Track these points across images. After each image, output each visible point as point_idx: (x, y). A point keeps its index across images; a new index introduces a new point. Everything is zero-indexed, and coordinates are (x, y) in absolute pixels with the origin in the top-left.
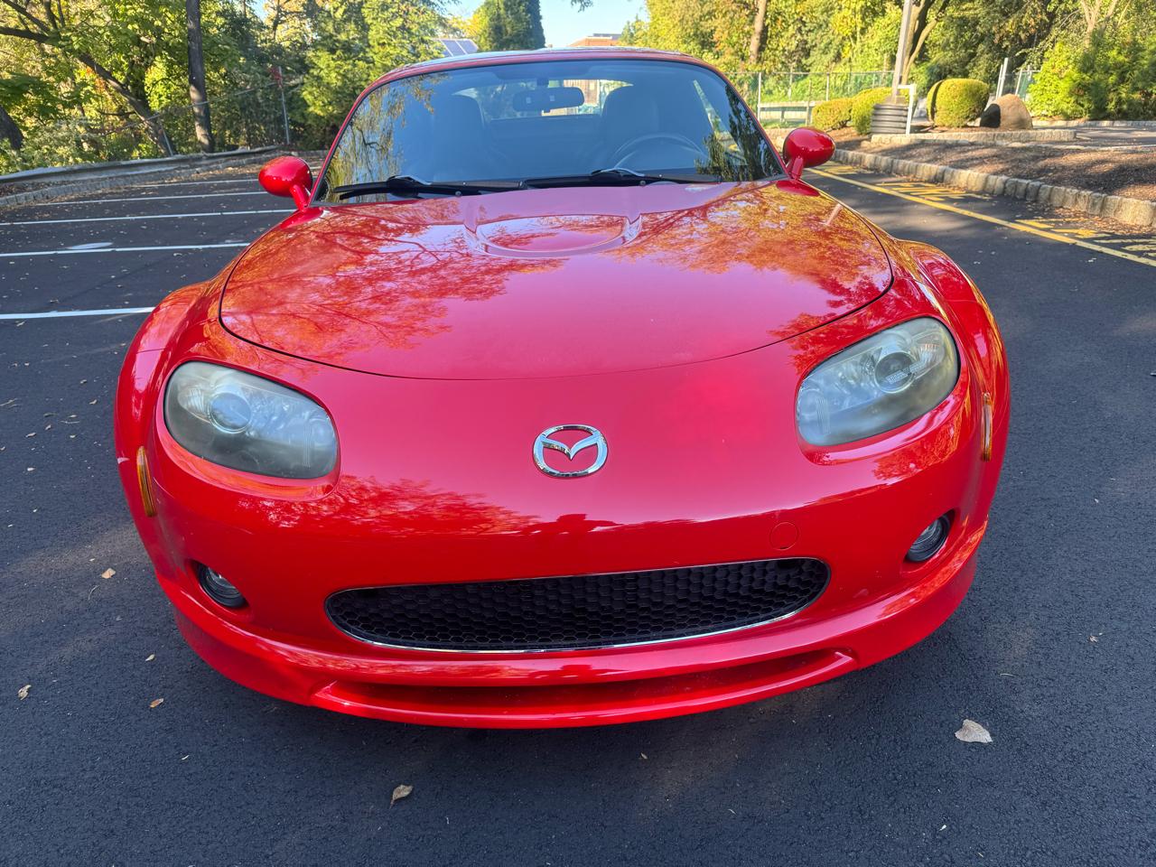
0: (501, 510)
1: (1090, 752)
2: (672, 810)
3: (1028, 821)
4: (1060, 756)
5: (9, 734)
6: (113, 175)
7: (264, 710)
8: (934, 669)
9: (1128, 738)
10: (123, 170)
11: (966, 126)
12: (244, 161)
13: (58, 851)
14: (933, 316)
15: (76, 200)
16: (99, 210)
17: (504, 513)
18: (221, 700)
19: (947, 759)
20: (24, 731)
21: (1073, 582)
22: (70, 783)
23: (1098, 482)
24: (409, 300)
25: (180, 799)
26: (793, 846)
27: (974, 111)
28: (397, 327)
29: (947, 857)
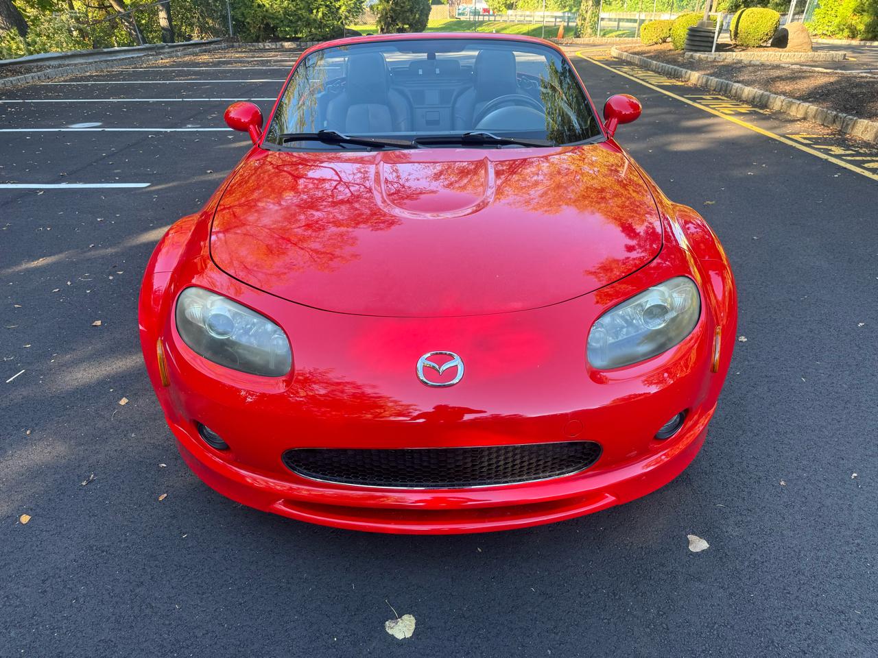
0: (390, 399)
1: (766, 561)
2: (495, 587)
3: (718, 605)
4: (746, 564)
5: (69, 514)
6: (97, 60)
7: (234, 506)
8: (673, 499)
9: (793, 553)
10: (105, 56)
11: (761, 46)
12: (197, 50)
13: (109, 594)
14: (686, 275)
15: (71, 80)
16: (88, 92)
17: (391, 402)
18: (206, 497)
19: (673, 561)
20: (79, 512)
21: (777, 441)
22: (112, 550)
23: (807, 365)
24: (332, 229)
25: (183, 564)
26: (570, 613)
27: (767, 35)
28: (322, 253)
29: (664, 625)
